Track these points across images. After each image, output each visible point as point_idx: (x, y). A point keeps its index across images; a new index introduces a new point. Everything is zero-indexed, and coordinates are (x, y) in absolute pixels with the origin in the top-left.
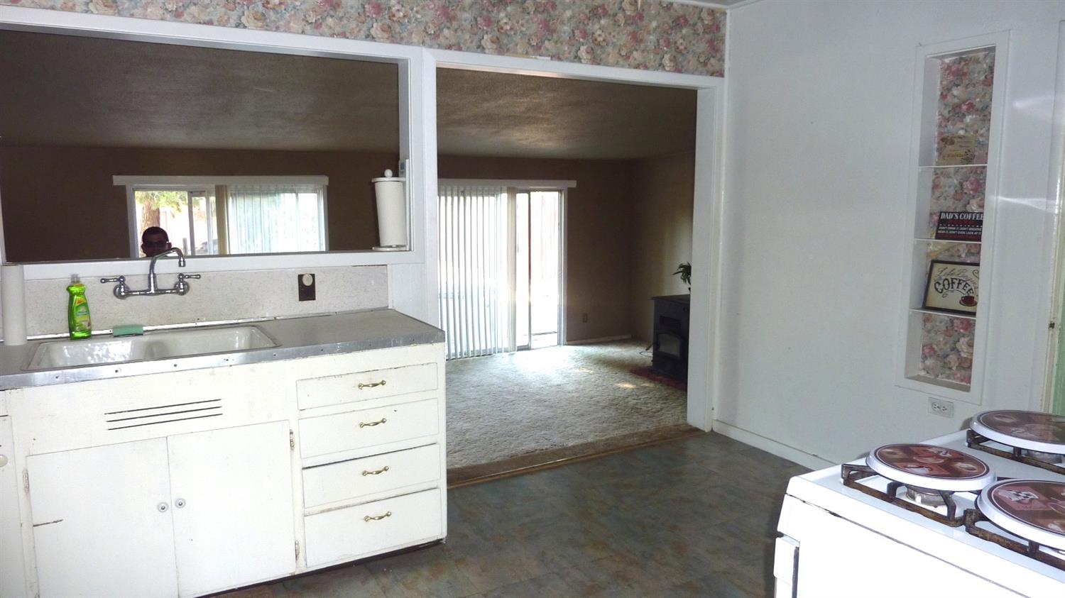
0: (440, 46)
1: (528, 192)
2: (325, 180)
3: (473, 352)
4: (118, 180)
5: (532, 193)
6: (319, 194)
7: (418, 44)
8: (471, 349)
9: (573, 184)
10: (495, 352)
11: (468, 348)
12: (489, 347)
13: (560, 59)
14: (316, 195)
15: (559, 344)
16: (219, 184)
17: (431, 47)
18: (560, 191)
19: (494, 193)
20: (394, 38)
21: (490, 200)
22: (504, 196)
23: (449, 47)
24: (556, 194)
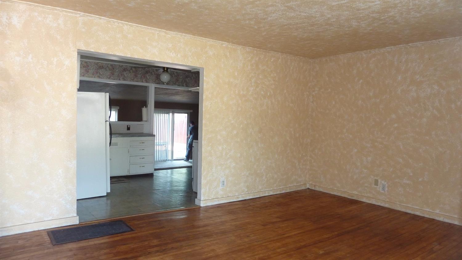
0: (155, 83)
2: (118, 108)
3: (160, 160)
6: (116, 111)
7: (151, 83)
9: (192, 111)
10: (167, 160)
11: (158, 159)
12: (165, 159)
13: (179, 86)
14: (115, 112)
17: (154, 83)
18: (188, 113)
19: (168, 113)
20: (147, 82)
21: (166, 115)
22: (171, 114)
23: (157, 84)
24: (186, 115)
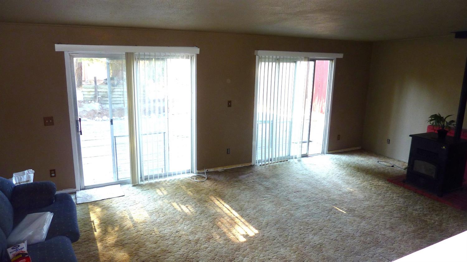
1: (314, 60)
2: (197, 50)
4: (58, 47)
5: (317, 61)
8: (270, 157)
15: (323, 153)
16: (128, 51)
18: (332, 60)
24: (330, 62)
